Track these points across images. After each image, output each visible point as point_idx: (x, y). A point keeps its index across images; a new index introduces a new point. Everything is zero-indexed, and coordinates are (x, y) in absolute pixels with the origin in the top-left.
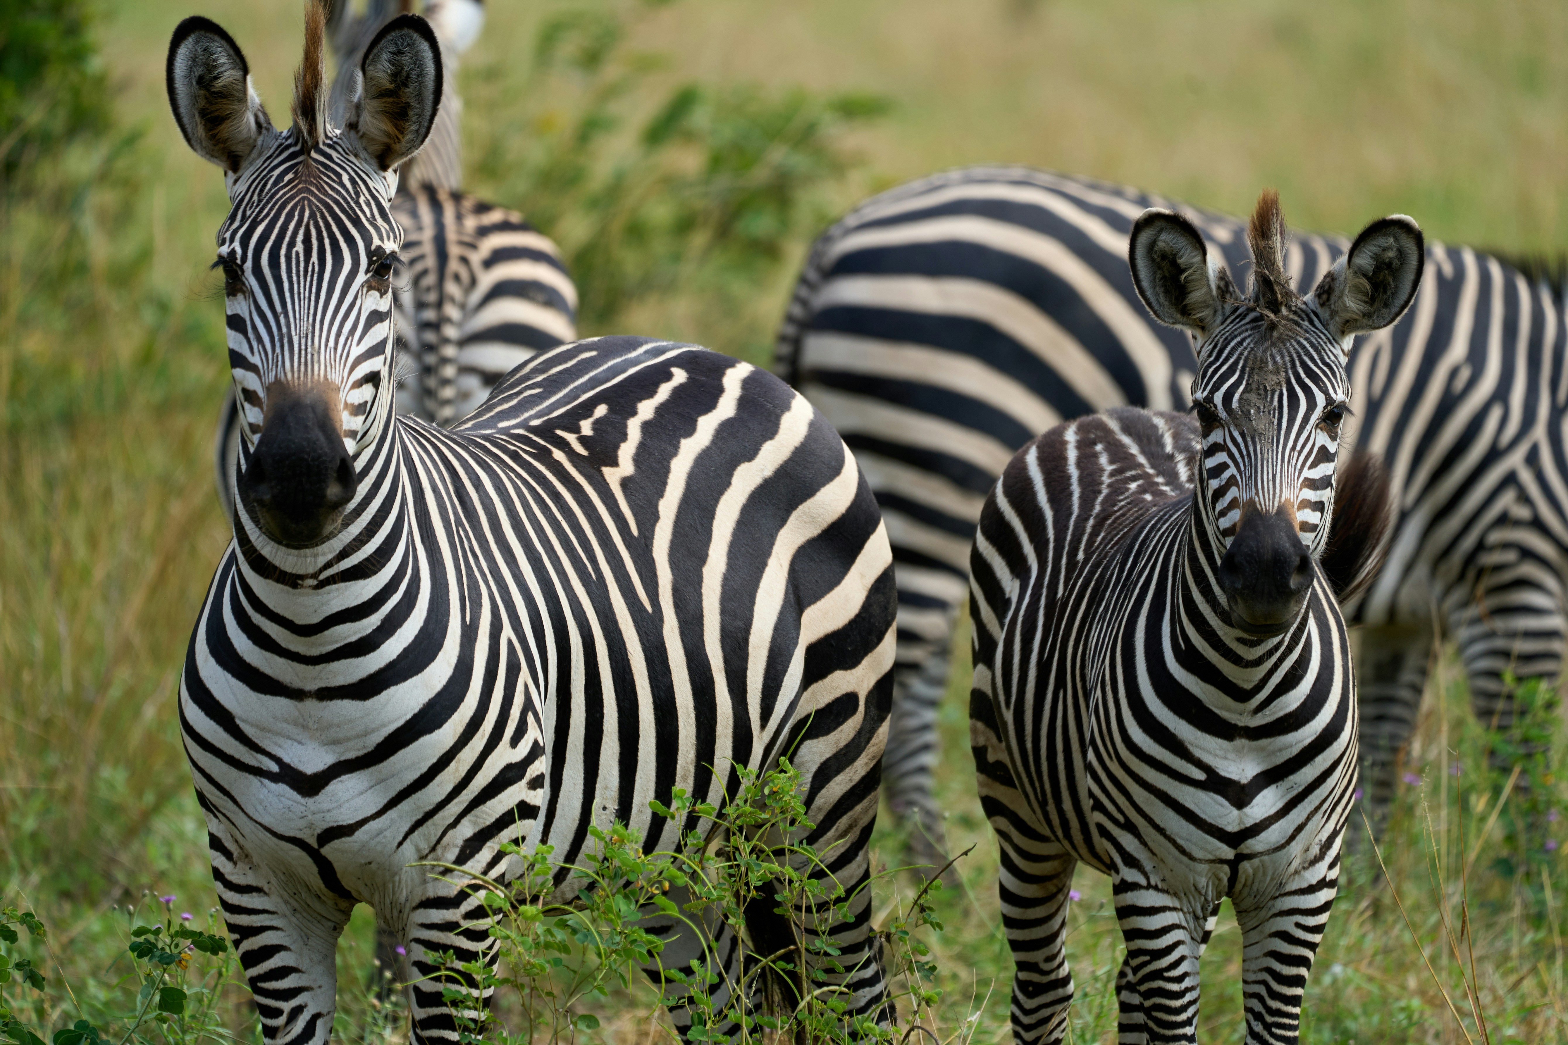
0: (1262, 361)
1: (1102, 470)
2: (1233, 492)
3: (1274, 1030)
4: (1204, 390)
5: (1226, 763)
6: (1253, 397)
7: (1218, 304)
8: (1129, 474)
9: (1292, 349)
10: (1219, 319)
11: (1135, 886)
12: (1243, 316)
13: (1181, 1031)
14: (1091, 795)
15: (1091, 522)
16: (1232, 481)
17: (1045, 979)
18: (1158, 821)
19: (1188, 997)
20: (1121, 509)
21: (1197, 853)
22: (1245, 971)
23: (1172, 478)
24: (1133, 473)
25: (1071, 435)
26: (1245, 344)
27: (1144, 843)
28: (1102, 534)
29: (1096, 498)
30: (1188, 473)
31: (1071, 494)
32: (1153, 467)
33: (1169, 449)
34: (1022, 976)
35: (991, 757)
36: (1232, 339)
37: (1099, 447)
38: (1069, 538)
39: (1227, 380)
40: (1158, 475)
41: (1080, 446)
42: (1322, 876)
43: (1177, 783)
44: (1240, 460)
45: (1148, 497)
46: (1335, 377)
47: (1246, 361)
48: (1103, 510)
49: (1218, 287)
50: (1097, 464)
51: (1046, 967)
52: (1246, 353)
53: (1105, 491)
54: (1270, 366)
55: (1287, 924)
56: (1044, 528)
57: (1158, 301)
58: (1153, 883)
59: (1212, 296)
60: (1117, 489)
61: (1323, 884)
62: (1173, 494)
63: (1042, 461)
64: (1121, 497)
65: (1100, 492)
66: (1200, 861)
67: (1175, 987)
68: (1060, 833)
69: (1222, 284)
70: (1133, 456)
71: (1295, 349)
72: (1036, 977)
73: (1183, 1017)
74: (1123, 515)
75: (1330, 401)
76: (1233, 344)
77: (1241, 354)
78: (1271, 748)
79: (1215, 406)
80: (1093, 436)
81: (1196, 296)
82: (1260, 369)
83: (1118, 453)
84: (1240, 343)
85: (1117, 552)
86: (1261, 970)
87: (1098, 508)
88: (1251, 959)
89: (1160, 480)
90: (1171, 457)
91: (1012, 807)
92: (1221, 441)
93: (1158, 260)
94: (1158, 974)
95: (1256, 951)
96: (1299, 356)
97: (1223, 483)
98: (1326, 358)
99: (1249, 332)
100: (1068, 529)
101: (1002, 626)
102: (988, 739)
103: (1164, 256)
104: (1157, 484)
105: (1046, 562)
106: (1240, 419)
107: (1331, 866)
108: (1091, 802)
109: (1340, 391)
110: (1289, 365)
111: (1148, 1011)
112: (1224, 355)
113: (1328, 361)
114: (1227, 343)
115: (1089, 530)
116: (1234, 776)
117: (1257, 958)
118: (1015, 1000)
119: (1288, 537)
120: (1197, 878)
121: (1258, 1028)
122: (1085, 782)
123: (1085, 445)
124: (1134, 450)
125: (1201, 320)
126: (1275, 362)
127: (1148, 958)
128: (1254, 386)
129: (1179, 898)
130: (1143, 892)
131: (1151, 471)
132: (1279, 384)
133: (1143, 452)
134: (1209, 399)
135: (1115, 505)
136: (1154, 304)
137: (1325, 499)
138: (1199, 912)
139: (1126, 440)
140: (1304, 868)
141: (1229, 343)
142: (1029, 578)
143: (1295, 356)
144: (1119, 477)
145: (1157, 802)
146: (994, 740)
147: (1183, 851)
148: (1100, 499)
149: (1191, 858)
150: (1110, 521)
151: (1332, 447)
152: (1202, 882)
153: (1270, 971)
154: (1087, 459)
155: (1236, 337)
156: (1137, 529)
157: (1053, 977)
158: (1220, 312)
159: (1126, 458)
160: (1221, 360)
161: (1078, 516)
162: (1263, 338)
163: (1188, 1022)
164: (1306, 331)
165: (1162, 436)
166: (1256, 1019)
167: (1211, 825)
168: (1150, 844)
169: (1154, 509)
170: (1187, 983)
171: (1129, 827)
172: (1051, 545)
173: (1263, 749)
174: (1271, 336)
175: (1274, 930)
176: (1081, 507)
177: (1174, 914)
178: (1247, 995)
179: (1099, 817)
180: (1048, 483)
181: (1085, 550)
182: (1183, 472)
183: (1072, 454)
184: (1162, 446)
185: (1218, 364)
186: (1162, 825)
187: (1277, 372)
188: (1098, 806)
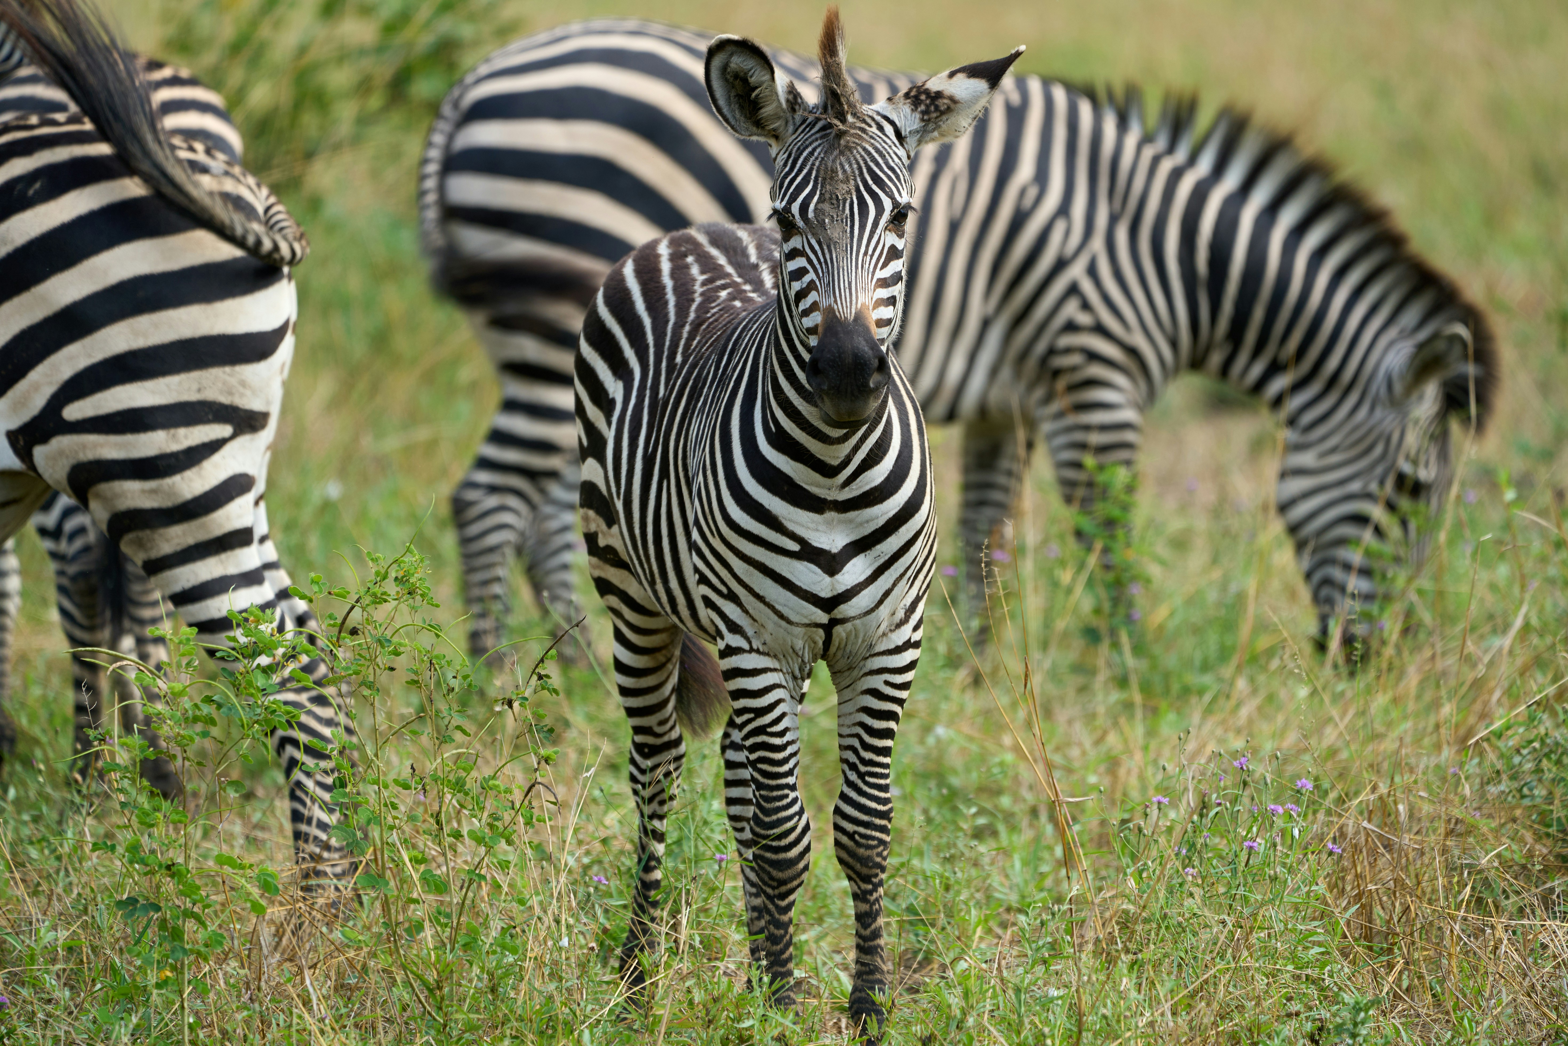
0: (832, 171)
1: (694, 280)
2: (813, 297)
3: (867, 778)
4: (782, 200)
5: (817, 534)
6: (826, 206)
7: (789, 115)
8: (719, 283)
9: (858, 156)
10: (791, 129)
11: (738, 651)
12: (812, 125)
13: (784, 781)
14: (696, 570)
15: (687, 328)
16: (811, 286)
17: (659, 741)
18: (757, 590)
19: (790, 750)
20: (713, 315)
21: (793, 618)
22: (840, 725)
23: (758, 286)
24: (722, 282)
25: (664, 250)
26: (816, 154)
27: (746, 612)
28: (698, 338)
29: (690, 306)
30: (773, 280)
31: (666, 303)
32: (740, 276)
33: (753, 259)
34: (639, 739)
35: (602, 542)
36: (804, 149)
37: (690, 259)
38: (667, 343)
39: (803, 191)
40: (745, 283)
41: (673, 258)
42: (907, 638)
43: (773, 555)
44: (818, 266)
45: (738, 304)
46: (899, 180)
47: (818, 171)
48: (697, 317)
49: (788, 101)
50: (689, 274)
51: (659, 730)
52: (817, 163)
53: (698, 300)
54: (841, 176)
55: (877, 682)
56: (644, 334)
57: (734, 117)
58: (755, 647)
59: (782, 109)
60: (709, 297)
61: (909, 645)
62: (759, 299)
63: (639, 273)
64: (713, 305)
65: (693, 300)
66: (797, 625)
67: (777, 741)
68: (668, 609)
69: (791, 97)
70: (721, 266)
71: (862, 156)
72: (650, 740)
73: (786, 768)
74: (716, 320)
75: (896, 204)
76: (805, 154)
77: (813, 164)
78: (859, 520)
79: (793, 216)
80: (683, 249)
81: (767, 110)
82: (832, 178)
83: (707, 264)
84: (811, 153)
85: (711, 353)
86: (854, 725)
87: (692, 316)
88: (845, 715)
89: (747, 287)
90: (756, 267)
91: (622, 586)
92: (800, 247)
93: (731, 80)
94: (761, 730)
95: (849, 707)
96: (866, 163)
97: (804, 286)
98: (890, 161)
99: (819, 142)
100: (666, 335)
101: (609, 424)
102: (598, 526)
103: (736, 76)
104: (745, 291)
105: (648, 365)
106: (817, 228)
107: (916, 628)
108: (697, 576)
109: (904, 193)
110: (857, 172)
111: (753, 764)
112: (798, 166)
113: (892, 164)
114: (800, 152)
115: (685, 335)
116: (825, 546)
117: (850, 714)
118: (633, 761)
119: (866, 340)
120: (795, 641)
121: (853, 776)
122: (689, 560)
123: (677, 258)
124: (722, 260)
125: (774, 130)
126: (844, 171)
127: (752, 715)
128: (827, 196)
129: (779, 660)
130: (746, 655)
131: (739, 280)
132: (849, 192)
133: (730, 262)
134: (787, 209)
135: (708, 312)
136: (731, 120)
137: (896, 293)
138: (797, 673)
139: (714, 252)
140: (891, 631)
141: (801, 154)
142: (633, 380)
143: (862, 163)
144: (710, 286)
145: (756, 573)
146: (604, 526)
147: (781, 616)
148: (694, 307)
149: (789, 622)
150: (704, 327)
151: (900, 244)
152: (799, 644)
153: (862, 725)
154: (679, 271)
155: (807, 147)
156: (729, 331)
157: (666, 739)
158: (791, 122)
159: (715, 269)
160: (796, 170)
161: (675, 324)
162: (832, 147)
163: (790, 773)
164: (872, 137)
165: (746, 248)
166: (851, 769)
167: (806, 592)
168: (751, 611)
169: (744, 313)
170: (788, 737)
171: (732, 597)
172: (652, 350)
173: (851, 521)
174: (839, 144)
175: (865, 687)
176: (678, 314)
177: (775, 674)
178: (843, 748)
179: (704, 590)
180: (645, 293)
181: (683, 353)
182: (768, 280)
183: (666, 266)
184: (746, 256)
185: (793, 174)
186: (761, 594)
187: (846, 181)
188: (703, 580)
